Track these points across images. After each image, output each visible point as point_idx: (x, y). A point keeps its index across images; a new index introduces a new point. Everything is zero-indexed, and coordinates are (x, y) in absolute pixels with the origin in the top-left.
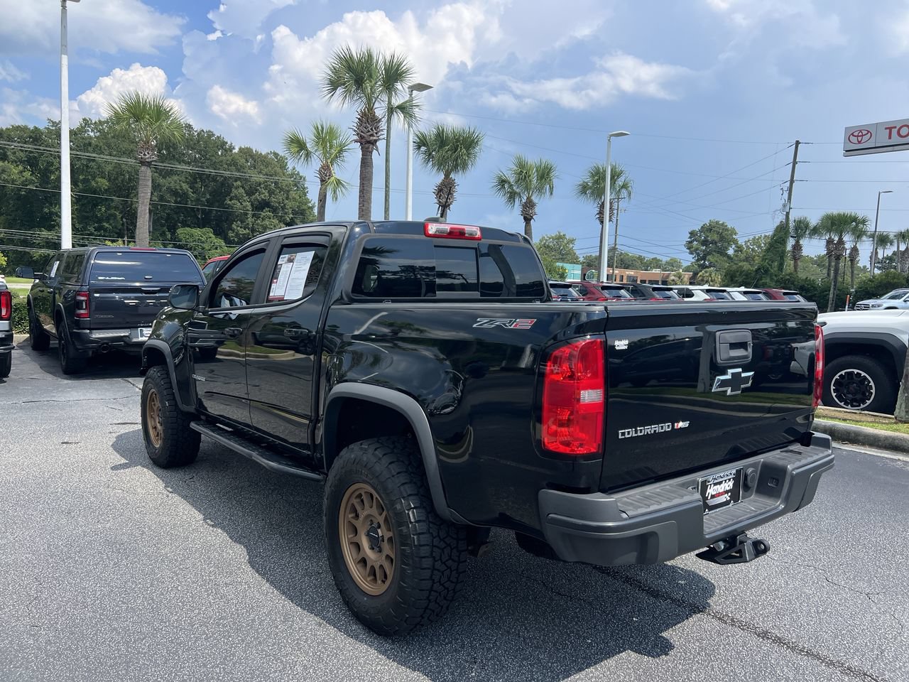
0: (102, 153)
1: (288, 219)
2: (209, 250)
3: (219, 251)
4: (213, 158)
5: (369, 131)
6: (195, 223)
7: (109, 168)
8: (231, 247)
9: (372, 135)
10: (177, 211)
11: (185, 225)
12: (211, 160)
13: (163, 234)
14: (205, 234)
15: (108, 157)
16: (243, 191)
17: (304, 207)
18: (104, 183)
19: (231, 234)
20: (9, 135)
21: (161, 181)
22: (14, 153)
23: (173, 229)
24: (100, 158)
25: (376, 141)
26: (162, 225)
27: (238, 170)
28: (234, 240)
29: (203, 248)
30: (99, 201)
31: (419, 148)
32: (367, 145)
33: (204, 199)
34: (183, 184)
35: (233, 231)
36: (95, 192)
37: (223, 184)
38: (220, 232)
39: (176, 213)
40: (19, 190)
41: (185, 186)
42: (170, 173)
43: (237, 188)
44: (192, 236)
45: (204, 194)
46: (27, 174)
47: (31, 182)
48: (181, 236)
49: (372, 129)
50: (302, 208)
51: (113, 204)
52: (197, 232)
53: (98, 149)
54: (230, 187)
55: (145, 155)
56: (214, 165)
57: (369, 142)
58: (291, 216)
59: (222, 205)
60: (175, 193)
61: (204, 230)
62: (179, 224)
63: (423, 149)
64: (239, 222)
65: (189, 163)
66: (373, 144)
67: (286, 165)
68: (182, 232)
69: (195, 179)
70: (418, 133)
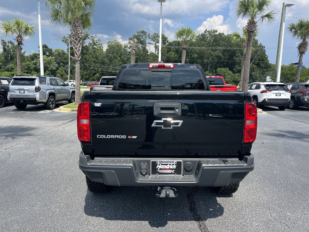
0: (196, 46)
1: (256, 63)
2: (227, 75)
3: (230, 75)
4: (230, 44)
5: (251, 28)
6: (223, 66)
7: (197, 51)
8: (234, 74)
9: (252, 29)
10: (217, 63)
11: (220, 67)
12: (230, 45)
13: (212, 71)
14: (226, 70)
15: (198, 47)
16: (240, 54)
17: (263, 58)
18: (196, 55)
19: (235, 69)
20: (172, 44)
21: (213, 53)
22: (173, 49)
23: (216, 69)
24: (195, 48)
25: (254, 31)
26: (213, 67)
27: (239, 47)
28: (235, 71)
29: (225, 75)
30: (194, 61)
31: (291, 30)
32: (250, 33)
33: (226, 58)
34: (219, 53)
35: (235, 68)
36: (193, 59)
37: (233, 52)
38: (231, 69)
39: (217, 64)
40: (173, 60)
41: (220, 54)
42: (216, 50)
43: (238, 53)
44: (222, 71)
45: (227, 56)
46: (176, 55)
47: (176, 57)
48: (218, 71)
49: (252, 27)
50: (262, 58)
51: (198, 62)
52: (223, 69)
53: (195, 45)
54: (236, 53)
55: (184, 46)
56: (231, 46)
57: (251, 32)
58: (258, 62)
59: (233, 60)
60: (217, 57)
61: (226, 68)
62: (218, 67)
63: (293, 30)
64: (238, 65)
65: (222, 46)
66: (252, 32)
67: (257, 43)
68: (218, 69)
69: (224, 51)
70: (291, 24)
